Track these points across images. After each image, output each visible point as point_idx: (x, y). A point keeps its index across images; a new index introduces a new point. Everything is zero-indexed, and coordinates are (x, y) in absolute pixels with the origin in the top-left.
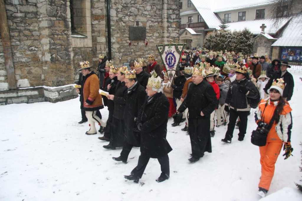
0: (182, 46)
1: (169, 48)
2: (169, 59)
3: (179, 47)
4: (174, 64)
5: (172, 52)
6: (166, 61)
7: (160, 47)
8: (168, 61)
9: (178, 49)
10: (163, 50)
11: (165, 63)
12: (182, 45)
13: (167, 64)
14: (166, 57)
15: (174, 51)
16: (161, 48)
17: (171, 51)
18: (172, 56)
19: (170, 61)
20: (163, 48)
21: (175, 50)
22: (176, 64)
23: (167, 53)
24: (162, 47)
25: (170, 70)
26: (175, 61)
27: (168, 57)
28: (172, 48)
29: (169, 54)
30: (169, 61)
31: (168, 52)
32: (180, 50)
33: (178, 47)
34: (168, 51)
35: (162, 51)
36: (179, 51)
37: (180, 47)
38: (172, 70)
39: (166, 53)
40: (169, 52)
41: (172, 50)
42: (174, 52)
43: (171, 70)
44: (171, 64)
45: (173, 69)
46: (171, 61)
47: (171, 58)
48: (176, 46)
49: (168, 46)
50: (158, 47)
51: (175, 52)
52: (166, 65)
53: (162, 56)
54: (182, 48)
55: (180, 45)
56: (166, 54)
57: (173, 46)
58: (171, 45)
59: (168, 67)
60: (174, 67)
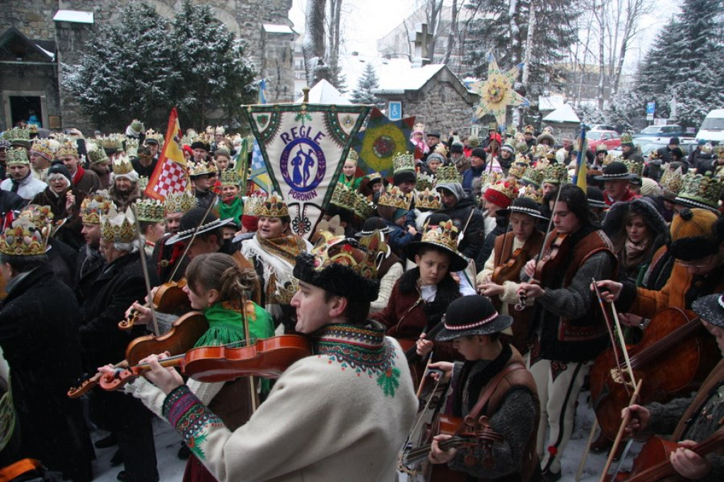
0: (355, 116)
1: (297, 119)
2: (297, 162)
3: (341, 116)
4: (318, 180)
5: (312, 135)
6: (284, 170)
7: (260, 115)
8: (291, 169)
9: (338, 126)
10: (269, 126)
11: (279, 177)
12: (355, 112)
13: (288, 181)
14: (283, 154)
15: (320, 133)
16: (263, 120)
17: (306, 130)
18: (310, 151)
19: (301, 168)
20: (272, 119)
21: (324, 130)
22: (326, 183)
23: (291, 137)
24: (269, 115)
25: (298, 204)
26: (322, 171)
27: (293, 155)
28: (310, 119)
29: (297, 141)
30: (296, 171)
31: (294, 134)
32: (348, 129)
33: (336, 119)
34: (292, 130)
35: (266, 131)
36: (342, 132)
37: (348, 118)
38: (305, 205)
39: (284, 137)
40: (298, 135)
41: (310, 128)
42: (318, 136)
43: (302, 203)
44: (305, 182)
45: (308, 201)
46: (306, 169)
47: (303, 159)
48: (331, 112)
49: (293, 111)
50: (252, 115)
51: (324, 135)
52: (282, 182)
53: (265, 148)
54: (356, 124)
55: (346, 112)
56: (286, 143)
57: (315, 111)
58: (306, 110)
59: (290, 193)
60: (316, 195)
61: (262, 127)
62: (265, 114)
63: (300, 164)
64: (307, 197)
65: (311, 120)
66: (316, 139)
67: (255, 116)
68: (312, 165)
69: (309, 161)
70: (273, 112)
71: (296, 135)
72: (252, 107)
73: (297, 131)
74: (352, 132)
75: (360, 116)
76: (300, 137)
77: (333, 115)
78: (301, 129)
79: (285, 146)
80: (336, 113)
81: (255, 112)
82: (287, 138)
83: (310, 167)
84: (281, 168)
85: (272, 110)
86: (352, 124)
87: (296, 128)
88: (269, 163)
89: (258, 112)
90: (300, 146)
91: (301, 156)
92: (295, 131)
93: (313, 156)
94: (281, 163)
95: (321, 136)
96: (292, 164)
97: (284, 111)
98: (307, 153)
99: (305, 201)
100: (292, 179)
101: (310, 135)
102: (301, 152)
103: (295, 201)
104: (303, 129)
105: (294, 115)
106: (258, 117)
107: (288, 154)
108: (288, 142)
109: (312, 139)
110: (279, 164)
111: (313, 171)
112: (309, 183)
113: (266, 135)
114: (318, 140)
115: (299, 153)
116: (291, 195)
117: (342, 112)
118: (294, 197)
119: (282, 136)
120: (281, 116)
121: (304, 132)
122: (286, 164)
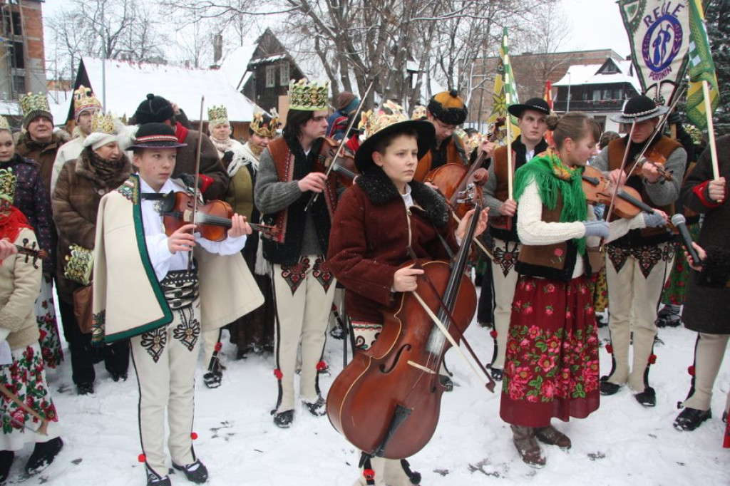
2: (657, 42)
4: (673, 55)
5: (671, 10)
6: (646, 54)
7: (630, 5)
8: (652, 50)
10: (637, 14)
11: (641, 61)
13: (649, 65)
14: (645, 38)
15: (679, 5)
16: (632, 9)
17: (666, 6)
18: (668, 27)
19: (660, 47)
20: (639, 6)
22: (680, 56)
23: (653, 19)
25: (656, 85)
26: (678, 43)
27: (654, 37)
29: (659, 21)
30: (656, 52)
31: (656, 14)
34: (654, 11)
35: (634, 20)
38: (662, 83)
40: (660, 14)
41: (670, 3)
42: (677, 9)
43: (658, 82)
44: (662, 59)
45: (664, 79)
47: (663, 37)
51: (683, 7)
52: (644, 67)
53: (632, 36)
56: (648, 25)
59: (651, 75)
60: (671, 71)
61: (632, 16)
62: (635, 3)
63: (660, 43)
64: (664, 75)
66: (674, 13)
67: (626, 7)
68: (669, 41)
69: (667, 37)
71: (658, 16)
73: (659, 11)
76: (661, 16)
78: (662, 7)
79: (648, 29)
81: (626, 4)
82: (650, 21)
83: (667, 43)
84: (643, 52)
87: (658, 8)
89: (628, 3)
90: (661, 25)
91: (661, 34)
92: (657, 11)
93: (671, 32)
94: (644, 47)
95: (680, 8)
96: (653, 46)
98: (666, 30)
99: (662, 80)
100: (653, 61)
101: (669, 10)
102: (661, 31)
103: (654, 82)
104: (664, 7)
106: (629, 8)
107: (650, 36)
108: (650, 24)
109: (671, 14)
110: (641, 49)
111: (669, 46)
112: (665, 59)
113: (634, 23)
114: (677, 13)
118: (653, 79)
119: (645, 20)
121: (665, 9)
122: (648, 47)
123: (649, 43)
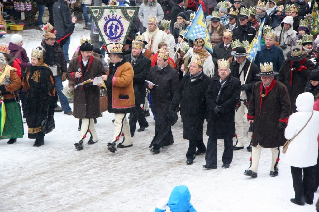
1: (110, 12)
2: (111, 27)
3: (128, 11)
4: (121, 35)
5: (118, 18)
6: (105, 31)
7: (95, 10)
8: (108, 30)
9: (127, 14)
10: (99, 14)
11: (103, 33)
12: (133, 9)
13: (107, 35)
14: (105, 25)
15: (120, 17)
16: (96, 12)
18: (117, 24)
19: (113, 30)
20: (100, 11)
21: (122, 16)
23: (108, 18)
24: (98, 10)
26: (122, 31)
27: (109, 25)
29: (110, 20)
30: (111, 31)
31: (109, 17)
32: (131, 15)
33: (126, 11)
34: (108, 16)
35: (98, 16)
36: (129, 16)
37: (131, 11)
39: (106, 18)
40: (111, 17)
41: (116, 15)
42: (120, 18)
44: (115, 35)
45: (117, 42)
46: (115, 30)
47: (114, 26)
48: (124, 9)
49: (108, 9)
50: (91, 10)
51: (122, 18)
52: (104, 36)
53: (97, 22)
54: (134, 13)
55: (130, 9)
56: (106, 21)
57: (118, 9)
58: (114, 8)
59: (108, 39)
60: (120, 40)
61: (96, 15)
62: (97, 10)
63: (113, 28)
64: (117, 41)
65: (116, 12)
66: (119, 19)
67: (93, 10)
68: (118, 29)
69: (117, 27)
70: (100, 9)
71: (110, 18)
72: (91, 7)
73: (111, 16)
74: (133, 16)
75: (135, 11)
76: (112, 18)
77: (125, 10)
78: (112, 15)
80: (126, 9)
81: (92, 9)
82: (107, 19)
83: (117, 30)
85: (100, 8)
86: (133, 13)
87: (110, 15)
88: (99, 28)
89: (93, 9)
90: (112, 22)
91: (113, 25)
92: (110, 16)
93: (119, 25)
94: (104, 28)
95: (121, 18)
96: (109, 28)
97: (105, 9)
98: (116, 24)
99: (116, 42)
101: (117, 18)
102: (113, 24)
103: (111, 42)
104: (113, 16)
105: (109, 10)
106: (94, 11)
107: (107, 25)
108: (107, 20)
109: (118, 19)
110: (103, 29)
111: (119, 31)
112: (117, 35)
113: (97, 18)
114: (120, 19)
115: (111, 24)
116: (109, 41)
117: (128, 9)
118: (110, 41)
119: (104, 18)
120: (103, 10)
121: (114, 17)
122: (106, 29)
123: (106, 27)
